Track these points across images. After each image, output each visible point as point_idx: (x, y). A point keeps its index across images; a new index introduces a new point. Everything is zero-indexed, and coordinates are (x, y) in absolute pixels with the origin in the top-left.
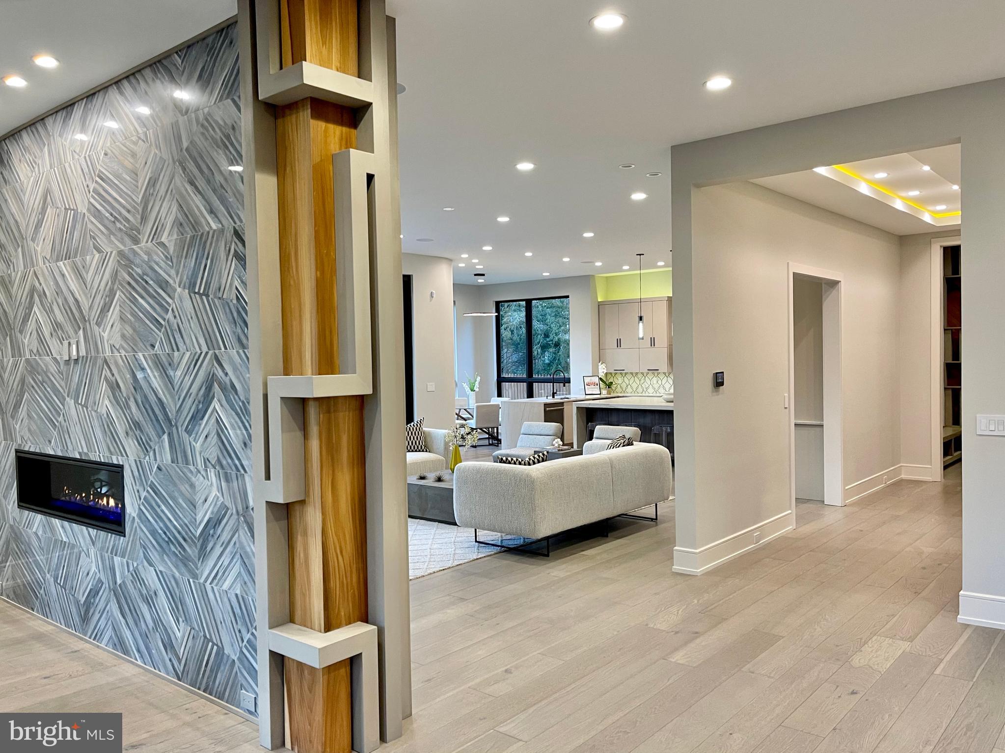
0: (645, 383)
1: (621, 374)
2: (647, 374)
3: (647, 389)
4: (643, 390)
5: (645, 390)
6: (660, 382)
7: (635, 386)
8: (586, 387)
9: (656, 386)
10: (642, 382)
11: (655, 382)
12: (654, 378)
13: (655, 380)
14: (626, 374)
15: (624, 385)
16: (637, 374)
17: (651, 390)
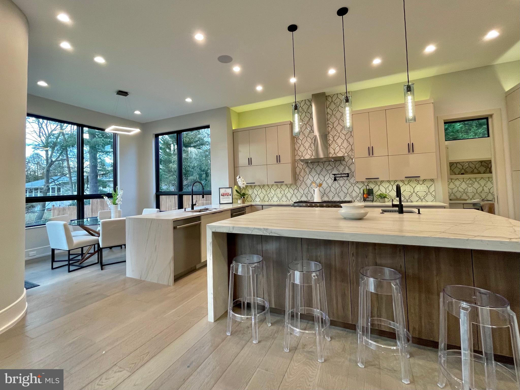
0: (271, 193)
1: (251, 186)
2: (272, 185)
3: (272, 198)
4: (269, 199)
5: (271, 199)
6: (283, 192)
7: (262, 195)
8: (221, 197)
9: (280, 195)
10: (268, 192)
11: (279, 192)
12: (278, 189)
13: (278, 190)
14: (255, 186)
15: (253, 196)
16: (264, 186)
17: (275, 199)
